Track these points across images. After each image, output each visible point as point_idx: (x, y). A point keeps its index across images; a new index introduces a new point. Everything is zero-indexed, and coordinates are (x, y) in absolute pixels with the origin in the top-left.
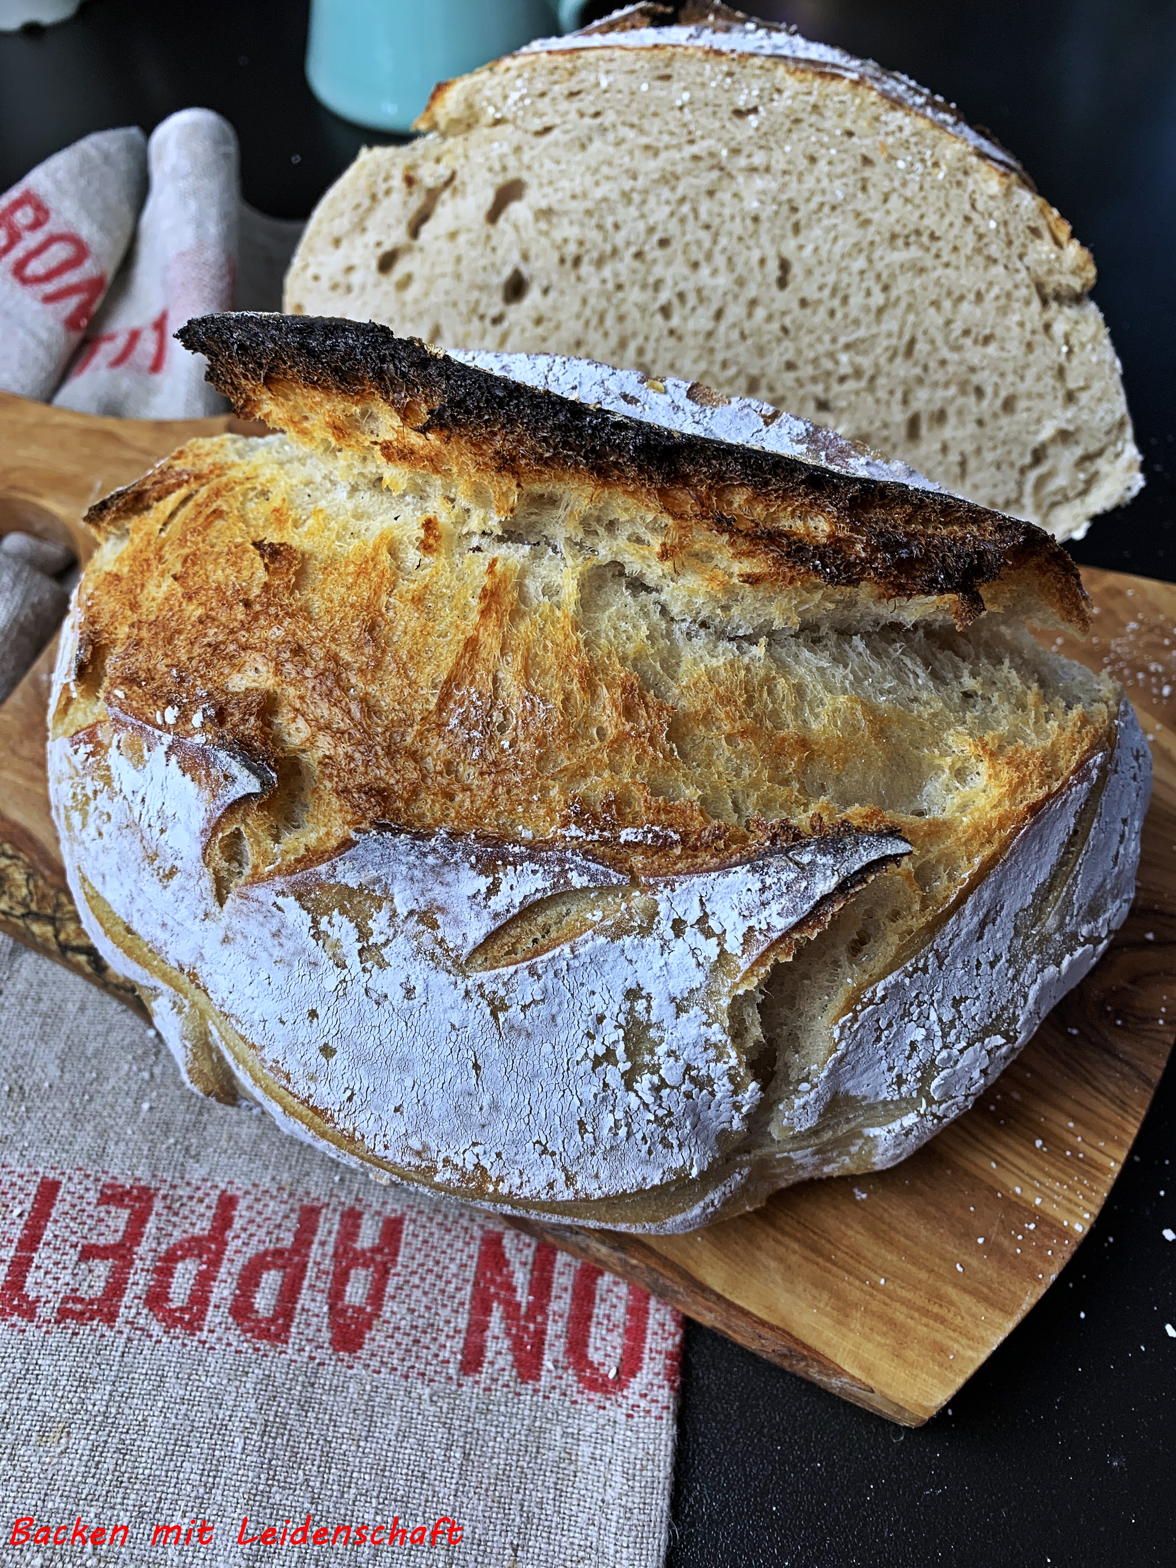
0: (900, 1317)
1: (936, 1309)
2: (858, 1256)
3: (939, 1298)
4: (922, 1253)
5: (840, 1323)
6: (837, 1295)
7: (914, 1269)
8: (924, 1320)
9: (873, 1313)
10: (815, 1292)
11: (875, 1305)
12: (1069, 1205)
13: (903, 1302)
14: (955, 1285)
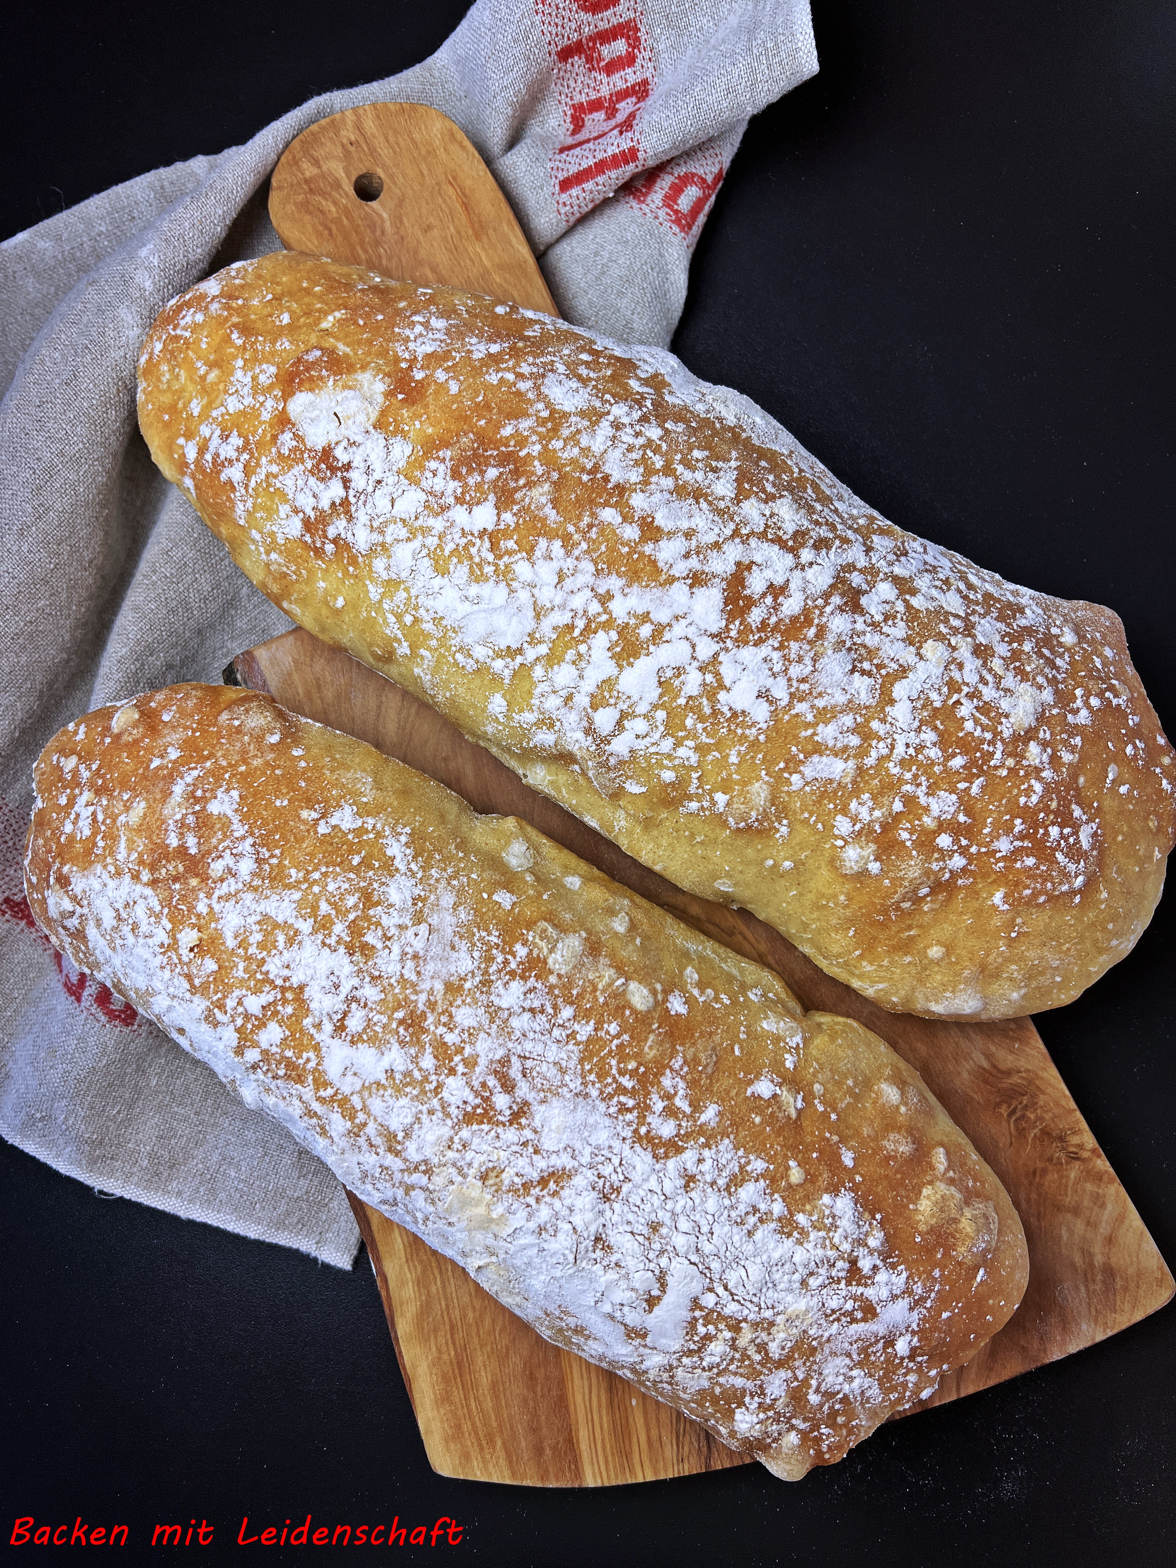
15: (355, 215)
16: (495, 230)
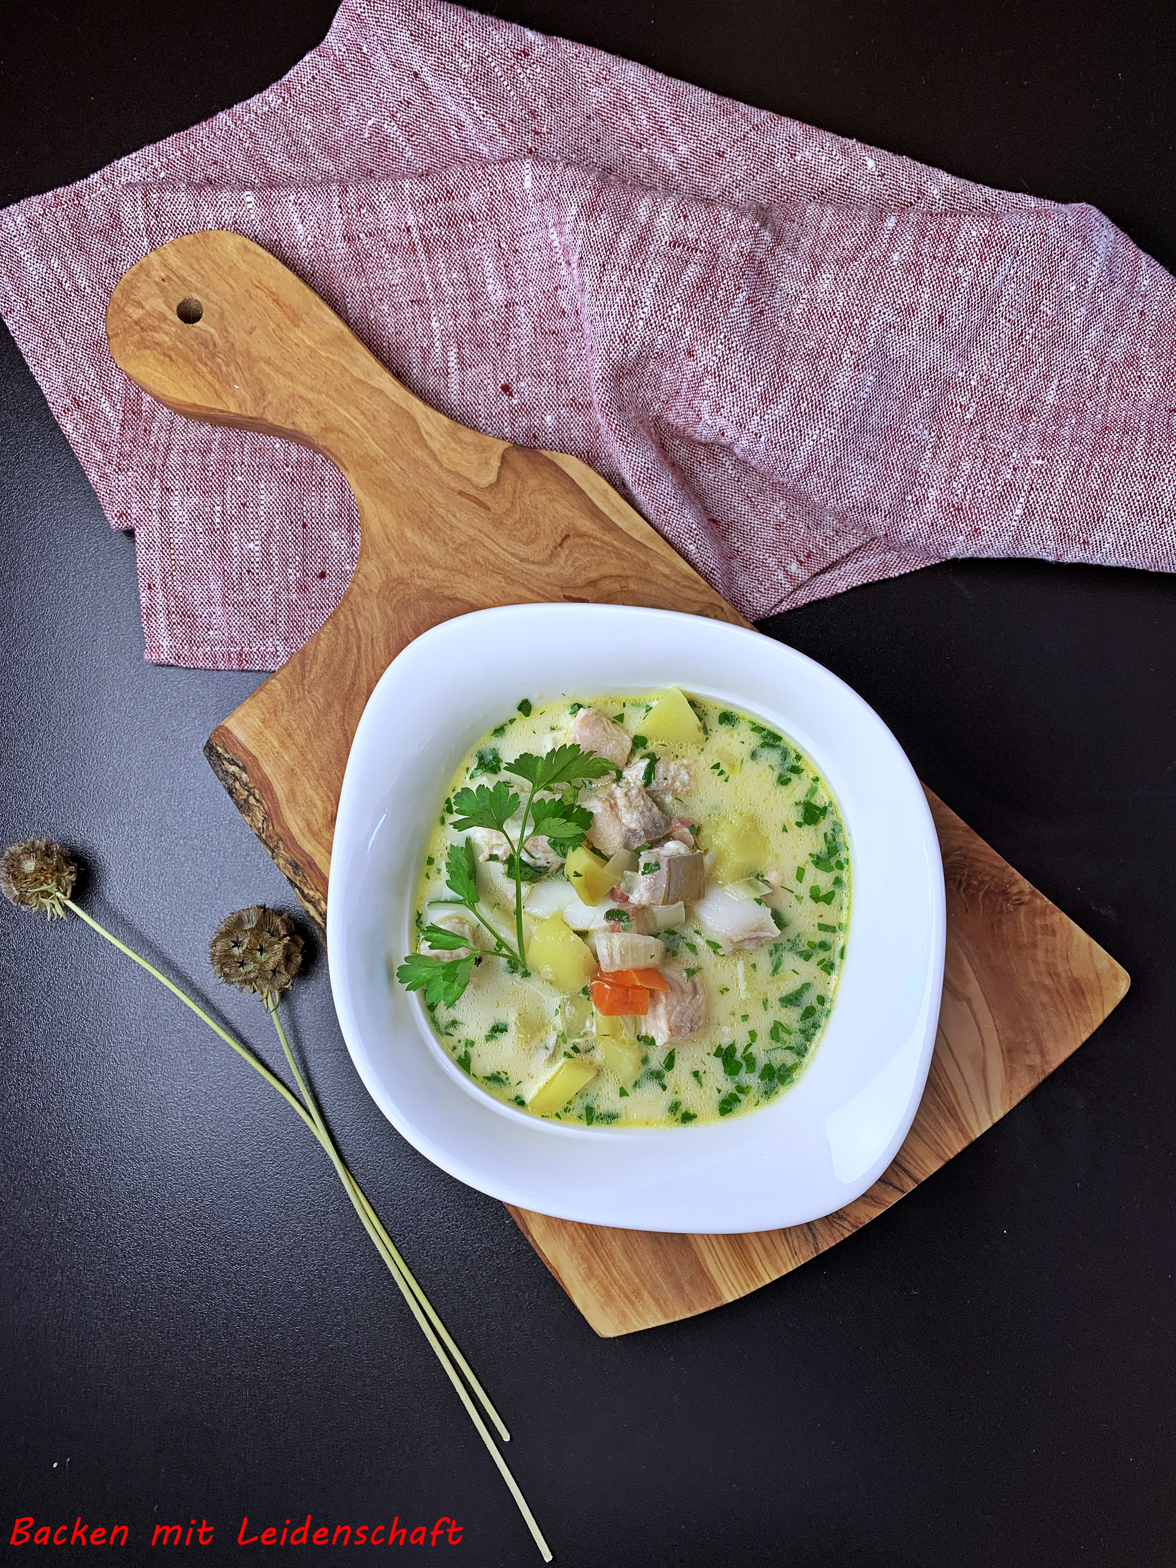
0: (614, 1293)
1: (633, 1298)
2: (611, 1256)
3: (638, 1294)
4: (643, 1271)
5: (584, 1280)
6: (590, 1268)
7: (634, 1276)
8: (625, 1300)
9: (603, 1285)
10: (581, 1262)
11: (605, 1282)
12: (730, 1286)
13: (620, 1288)
14: (649, 1293)
15: (186, 337)
16: (307, 314)
